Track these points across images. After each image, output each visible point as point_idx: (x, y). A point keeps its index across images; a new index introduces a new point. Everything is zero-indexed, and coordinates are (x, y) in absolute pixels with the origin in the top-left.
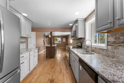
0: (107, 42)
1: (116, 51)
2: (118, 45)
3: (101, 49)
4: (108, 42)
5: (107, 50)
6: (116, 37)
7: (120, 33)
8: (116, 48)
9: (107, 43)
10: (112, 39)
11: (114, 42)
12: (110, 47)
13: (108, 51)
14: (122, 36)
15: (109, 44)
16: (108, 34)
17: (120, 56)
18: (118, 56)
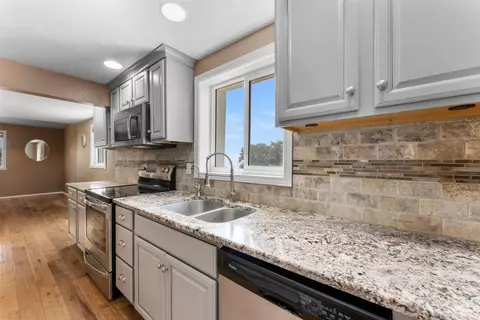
0: (293, 161)
1: (320, 190)
2: (326, 170)
3: (269, 187)
4: (295, 164)
5: (291, 188)
6: (323, 146)
7: (330, 135)
8: (319, 181)
9: (293, 166)
10: (307, 153)
11: (314, 164)
12: (300, 180)
13: (294, 192)
14: (338, 143)
15: (298, 168)
16: (296, 134)
17: (333, 204)
18: (325, 203)
